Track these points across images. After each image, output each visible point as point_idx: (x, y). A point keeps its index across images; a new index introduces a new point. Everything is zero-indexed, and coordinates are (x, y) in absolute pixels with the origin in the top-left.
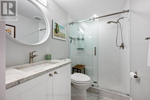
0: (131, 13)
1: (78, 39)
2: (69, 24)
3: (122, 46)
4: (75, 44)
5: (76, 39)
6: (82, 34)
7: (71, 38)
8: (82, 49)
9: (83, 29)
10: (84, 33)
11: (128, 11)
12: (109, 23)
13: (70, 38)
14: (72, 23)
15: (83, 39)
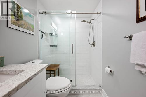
0: (103, 15)
1: (51, 35)
2: (40, 13)
3: (94, 44)
4: (47, 40)
5: (48, 34)
6: (54, 30)
7: (42, 32)
8: (56, 46)
9: (56, 24)
10: (56, 29)
11: (100, 13)
12: (83, 21)
13: (40, 32)
14: (44, 13)
15: (56, 35)
